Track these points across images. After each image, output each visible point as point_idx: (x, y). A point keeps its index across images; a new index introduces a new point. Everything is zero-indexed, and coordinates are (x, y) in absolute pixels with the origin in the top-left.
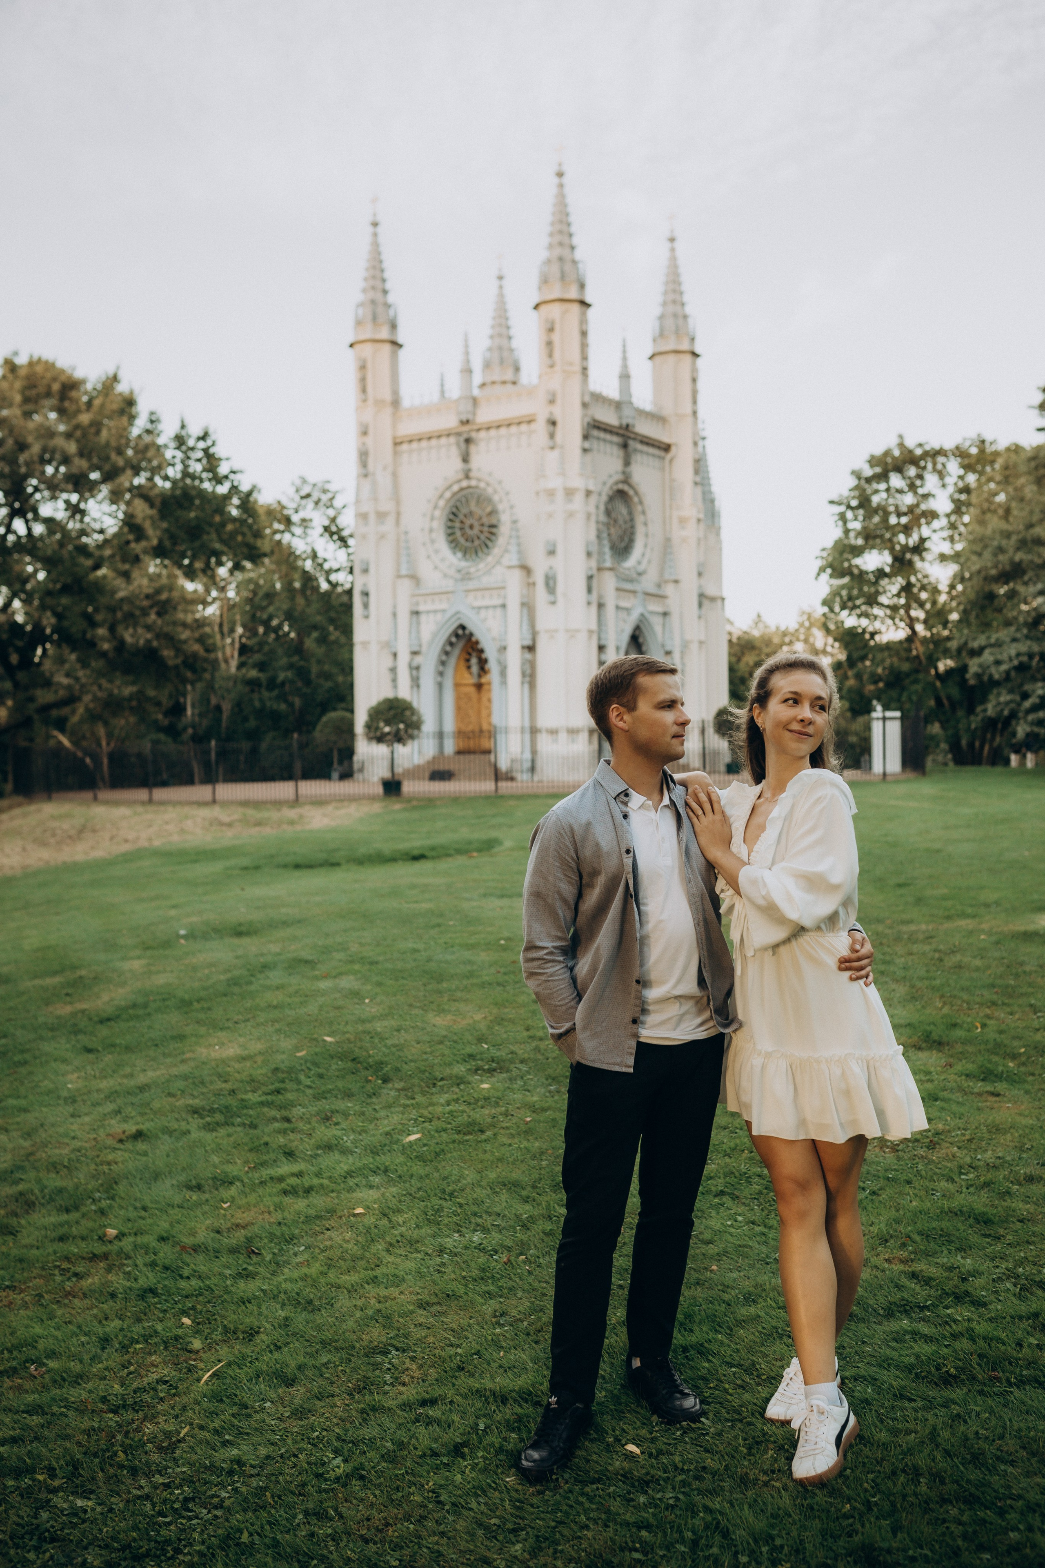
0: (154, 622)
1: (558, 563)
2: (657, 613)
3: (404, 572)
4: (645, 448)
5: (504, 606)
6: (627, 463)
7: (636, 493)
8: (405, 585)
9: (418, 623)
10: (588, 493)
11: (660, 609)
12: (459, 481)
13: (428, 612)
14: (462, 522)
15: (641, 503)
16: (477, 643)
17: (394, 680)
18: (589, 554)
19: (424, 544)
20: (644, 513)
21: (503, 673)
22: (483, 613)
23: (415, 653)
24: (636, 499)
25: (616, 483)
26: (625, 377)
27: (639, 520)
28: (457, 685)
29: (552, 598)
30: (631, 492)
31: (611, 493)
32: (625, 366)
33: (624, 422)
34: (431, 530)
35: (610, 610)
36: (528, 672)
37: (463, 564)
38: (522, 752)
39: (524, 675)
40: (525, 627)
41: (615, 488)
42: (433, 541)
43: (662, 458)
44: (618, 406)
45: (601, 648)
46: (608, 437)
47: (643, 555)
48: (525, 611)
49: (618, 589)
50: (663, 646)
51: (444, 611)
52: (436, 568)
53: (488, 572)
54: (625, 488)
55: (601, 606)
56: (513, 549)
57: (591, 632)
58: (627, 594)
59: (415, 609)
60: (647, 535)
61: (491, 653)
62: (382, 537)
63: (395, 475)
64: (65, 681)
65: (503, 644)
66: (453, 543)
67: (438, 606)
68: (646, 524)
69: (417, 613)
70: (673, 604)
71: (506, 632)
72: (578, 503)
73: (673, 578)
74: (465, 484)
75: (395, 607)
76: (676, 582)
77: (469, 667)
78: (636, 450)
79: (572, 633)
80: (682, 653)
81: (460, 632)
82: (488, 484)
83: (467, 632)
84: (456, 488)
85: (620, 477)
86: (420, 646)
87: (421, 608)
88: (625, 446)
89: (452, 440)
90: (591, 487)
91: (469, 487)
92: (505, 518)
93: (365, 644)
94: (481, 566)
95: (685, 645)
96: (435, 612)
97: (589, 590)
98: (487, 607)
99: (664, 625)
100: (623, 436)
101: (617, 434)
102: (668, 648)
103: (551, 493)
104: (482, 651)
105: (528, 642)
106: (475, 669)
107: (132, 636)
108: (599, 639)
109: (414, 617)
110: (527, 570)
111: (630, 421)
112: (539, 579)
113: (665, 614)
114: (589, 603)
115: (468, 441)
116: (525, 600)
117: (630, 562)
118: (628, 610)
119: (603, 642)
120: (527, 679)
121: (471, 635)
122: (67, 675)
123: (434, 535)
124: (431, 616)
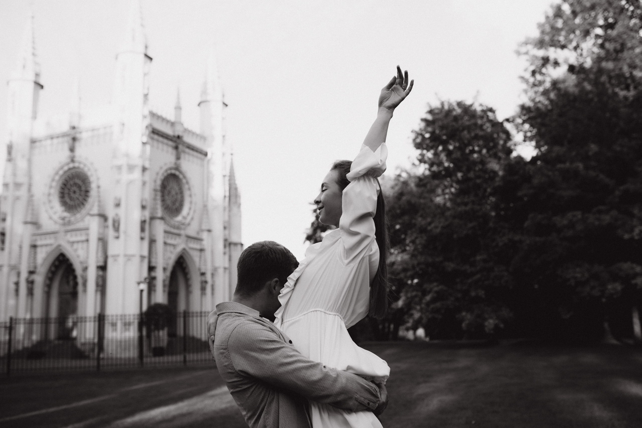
1: (121, 211)
2: (196, 249)
3: (29, 219)
4: (191, 152)
5: (87, 241)
6: (178, 158)
7: (185, 177)
8: (30, 229)
9: (35, 253)
10: (144, 169)
11: (198, 246)
12: (68, 164)
13: (42, 246)
14: (69, 189)
15: (187, 183)
16: (71, 265)
17: (17, 291)
18: (143, 207)
19: (44, 203)
20: (189, 189)
21: (85, 284)
22: (75, 246)
23: (31, 273)
24: (184, 181)
25: (171, 169)
26: (178, 108)
27: (186, 194)
28: (61, 294)
29: (116, 234)
30: (181, 176)
31: (165, 174)
32: (178, 102)
33: (176, 134)
34: (49, 195)
35: (159, 245)
36: (100, 283)
37: (66, 214)
38: (94, 338)
39: (97, 285)
40: (100, 254)
41: (169, 172)
42: (50, 201)
43: (202, 160)
44: (173, 124)
45: (151, 269)
46: (165, 141)
47: (188, 214)
48: (101, 244)
49: (166, 232)
50: (200, 269)
51: (51, 245)
52: (51, 217)
53: (82, 219)
54: (177, 173)
55: (152, 242)
56: (96, 204)
57: (142, 257)
58: (174, 236)
59: (33, 243)
60: (191, 203)
61: (79, 271)
62: (17, 198)
63: (30, 161)
65: (85, 265)
66: (64, 203)
67: (48, 241)
68: (191, 196)
69: (35, 246)
70: (206, 244)
71: (87, 258)
72: (137, 175)
73: (207, 228)
74: (71, 165)
75: (21, 243)
76: (209, 231)
77: (68, 282)
78: (184, 152)
79: (129, 257)
80: (213, 275)
81: (61, 258)
82: (85, 165)
83: (65, 258)
84: (66, 168)
85: (173, 165)
86: (35, 268)
87: (39, 243)
88: (176, 148)
89: (66, 139)
90: (147, 165)
91: (74, 168)
92: (93, 186)
94: (78, 216)
95: (215, 270)
96: (46, 245)
97: (143, 230)
98: (78, 242)
99: (200, 257)
100: (175, 142)
101: (171, 140)
102: (203, 271)
103: (119, 168)
104: (74, 270)
105: (101, 264)
106: (71, 283)
108: (150, 262)
109: (33, 250)
110: (103, 217)
111: (180, 134)
112: (110, 222)
113: (202, 250)
114: (142, 239)
115: (74, 139)
116: (101, 236)
117: (179, 218)
118: (174, 246)
119: (153, 264)
120: (100, 288)
121: (67, 259)
123: (51, 198)
124: (44, 248)
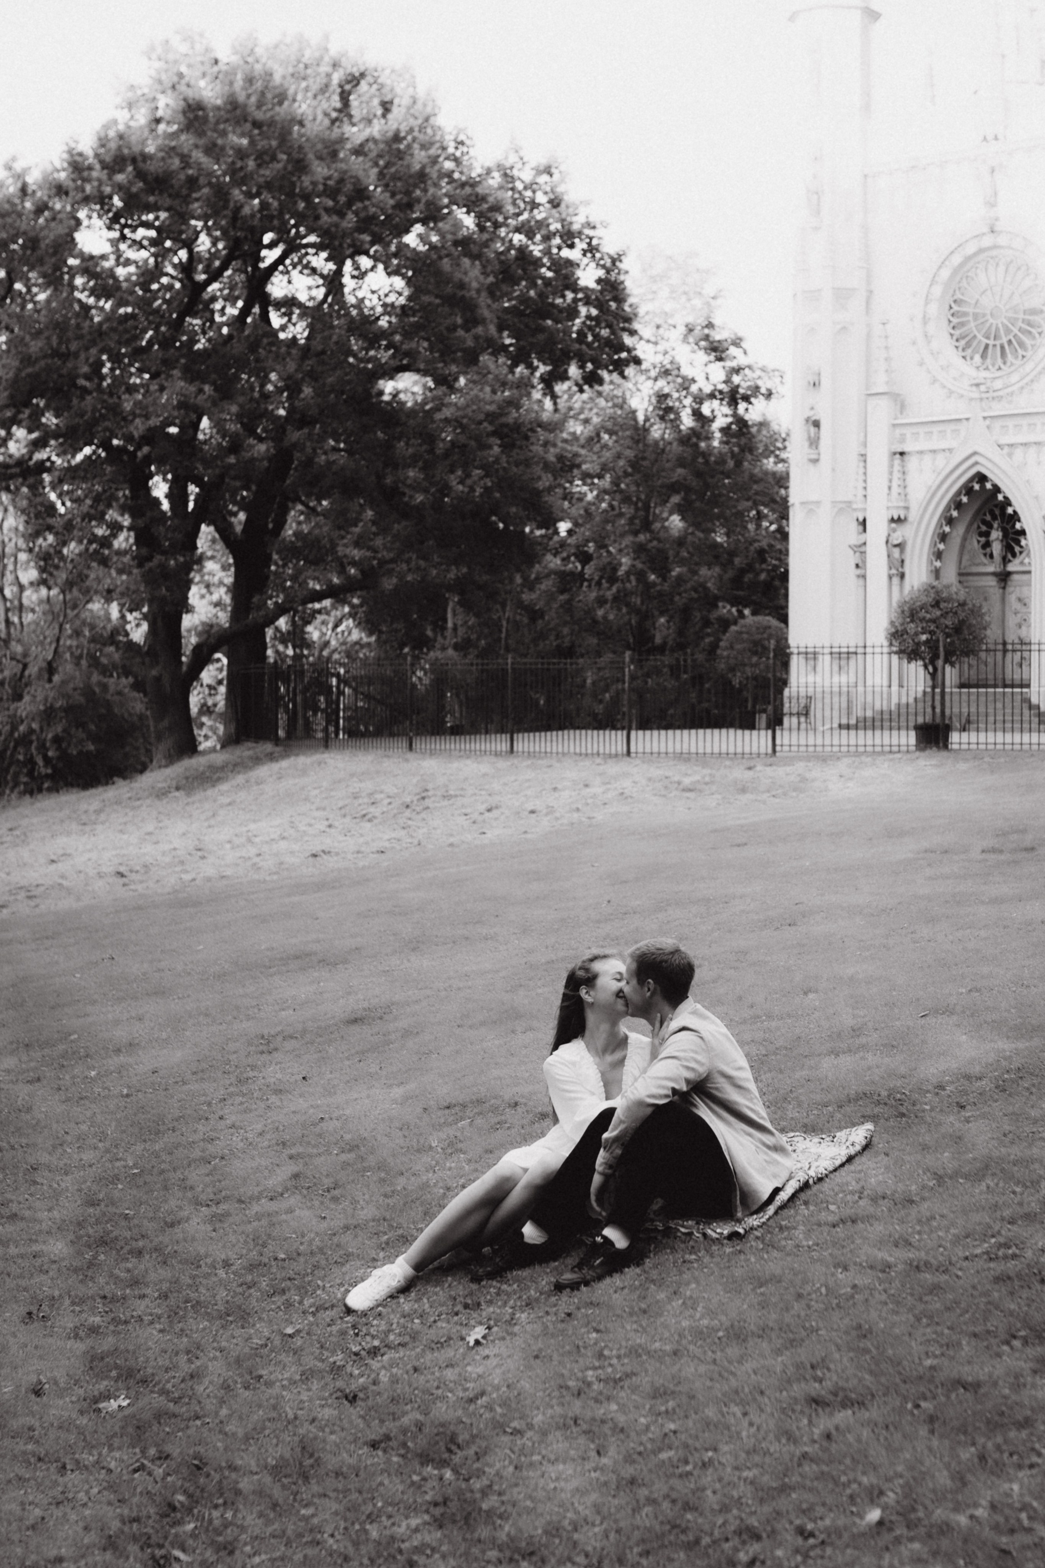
0: (497, 460)
3: (879, 388)
8: (882, 410)
9: (904, 471)
12: (977, 238)
13: (921, 453)
14: (978, 306)
16: (1007, 502)
17: (860, 565)
19: (914, 342)
22: (1021, 454)
28: (963, 574)
34: (926, 320)
37: (982, 374)
42: (928, 338)
51: (950, 450)
52: (935, 381)
53: (1027, 387)
59: (899, 448)
61: (1033, 522)
62: (843, 329)
64: (356, 554)
66: (961, 342)
67: (941, 443)
69: (902, 454)
74: (986, 241)
75: (865, 444)
77: (986, 546)
81: (977, 487)
82: (1030, 240)
83: (988, 486)
84: (970, 248)
86: (907, 508)
87: (909, 446)
89: (971, 168)
91: (995, 247)
93: (811, 507)
94: (1015, 376)
96: (935, 452)
98: (1025, 445)
104: (1015, 517)
106: (997, 548)
107: (461, 482)
109: (898, 461)
115: (995, 170)
121: (997, 489)
122: (357, 544)
123: (933, 330)
124: (927, 458)
